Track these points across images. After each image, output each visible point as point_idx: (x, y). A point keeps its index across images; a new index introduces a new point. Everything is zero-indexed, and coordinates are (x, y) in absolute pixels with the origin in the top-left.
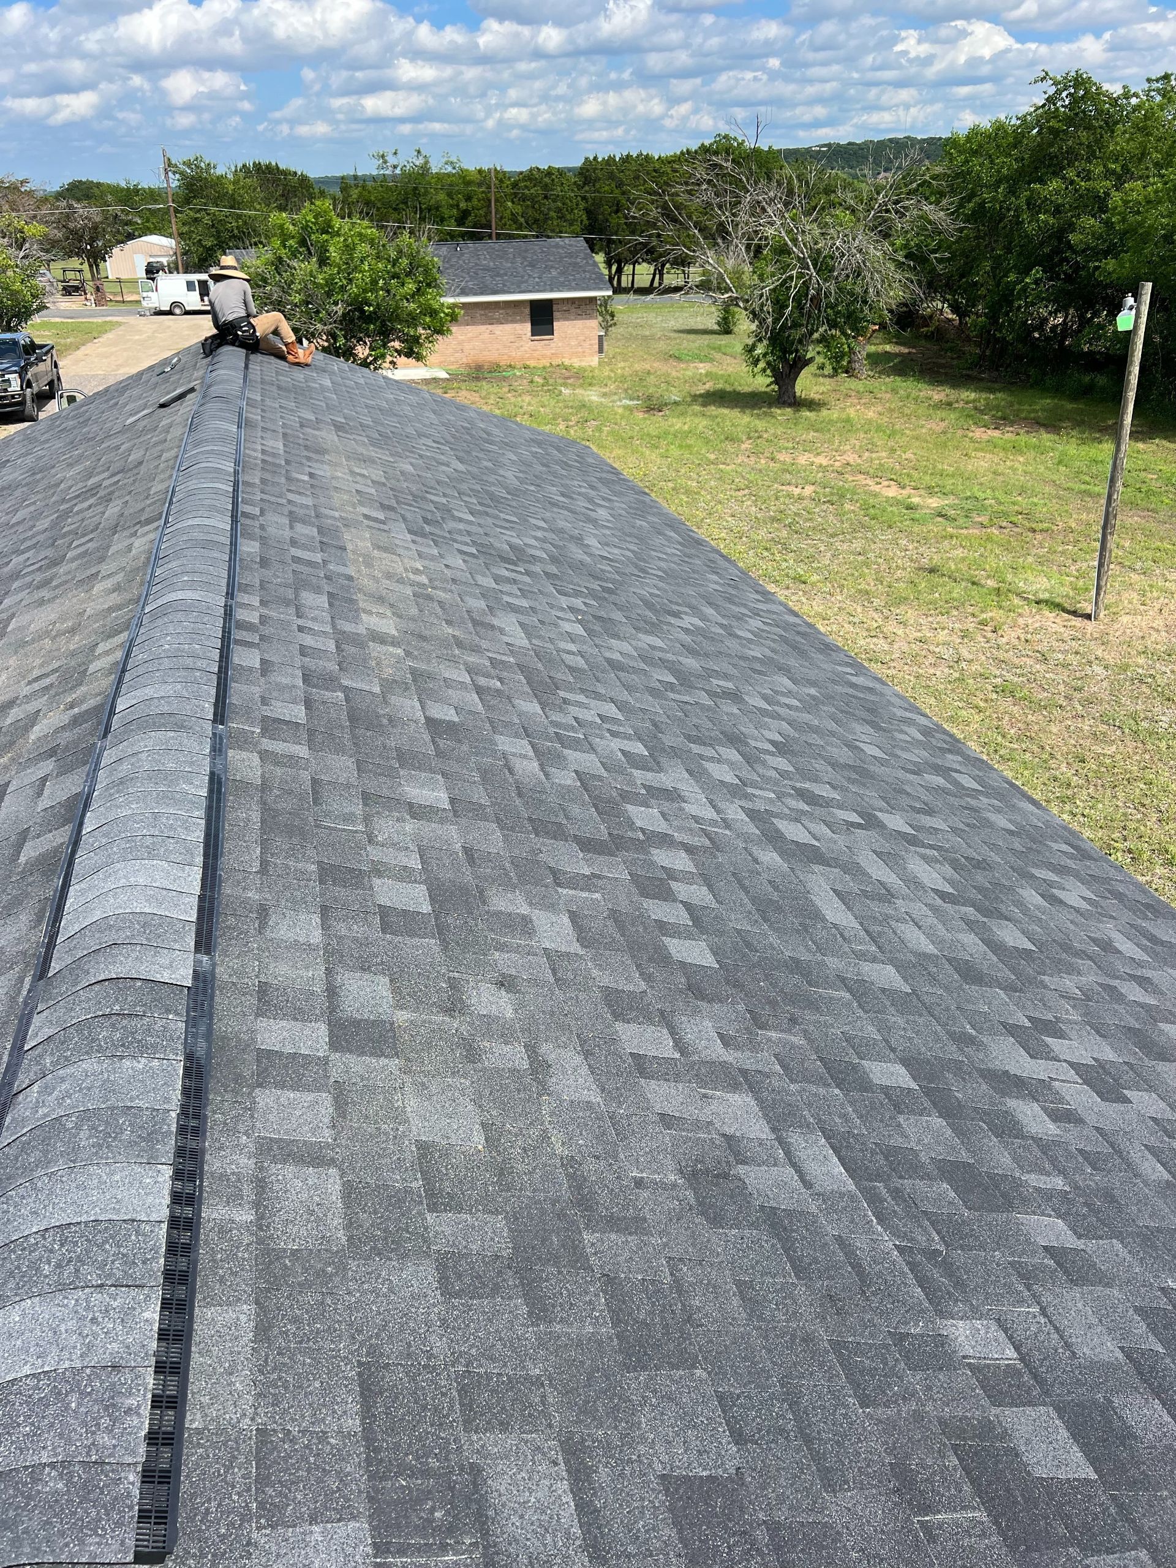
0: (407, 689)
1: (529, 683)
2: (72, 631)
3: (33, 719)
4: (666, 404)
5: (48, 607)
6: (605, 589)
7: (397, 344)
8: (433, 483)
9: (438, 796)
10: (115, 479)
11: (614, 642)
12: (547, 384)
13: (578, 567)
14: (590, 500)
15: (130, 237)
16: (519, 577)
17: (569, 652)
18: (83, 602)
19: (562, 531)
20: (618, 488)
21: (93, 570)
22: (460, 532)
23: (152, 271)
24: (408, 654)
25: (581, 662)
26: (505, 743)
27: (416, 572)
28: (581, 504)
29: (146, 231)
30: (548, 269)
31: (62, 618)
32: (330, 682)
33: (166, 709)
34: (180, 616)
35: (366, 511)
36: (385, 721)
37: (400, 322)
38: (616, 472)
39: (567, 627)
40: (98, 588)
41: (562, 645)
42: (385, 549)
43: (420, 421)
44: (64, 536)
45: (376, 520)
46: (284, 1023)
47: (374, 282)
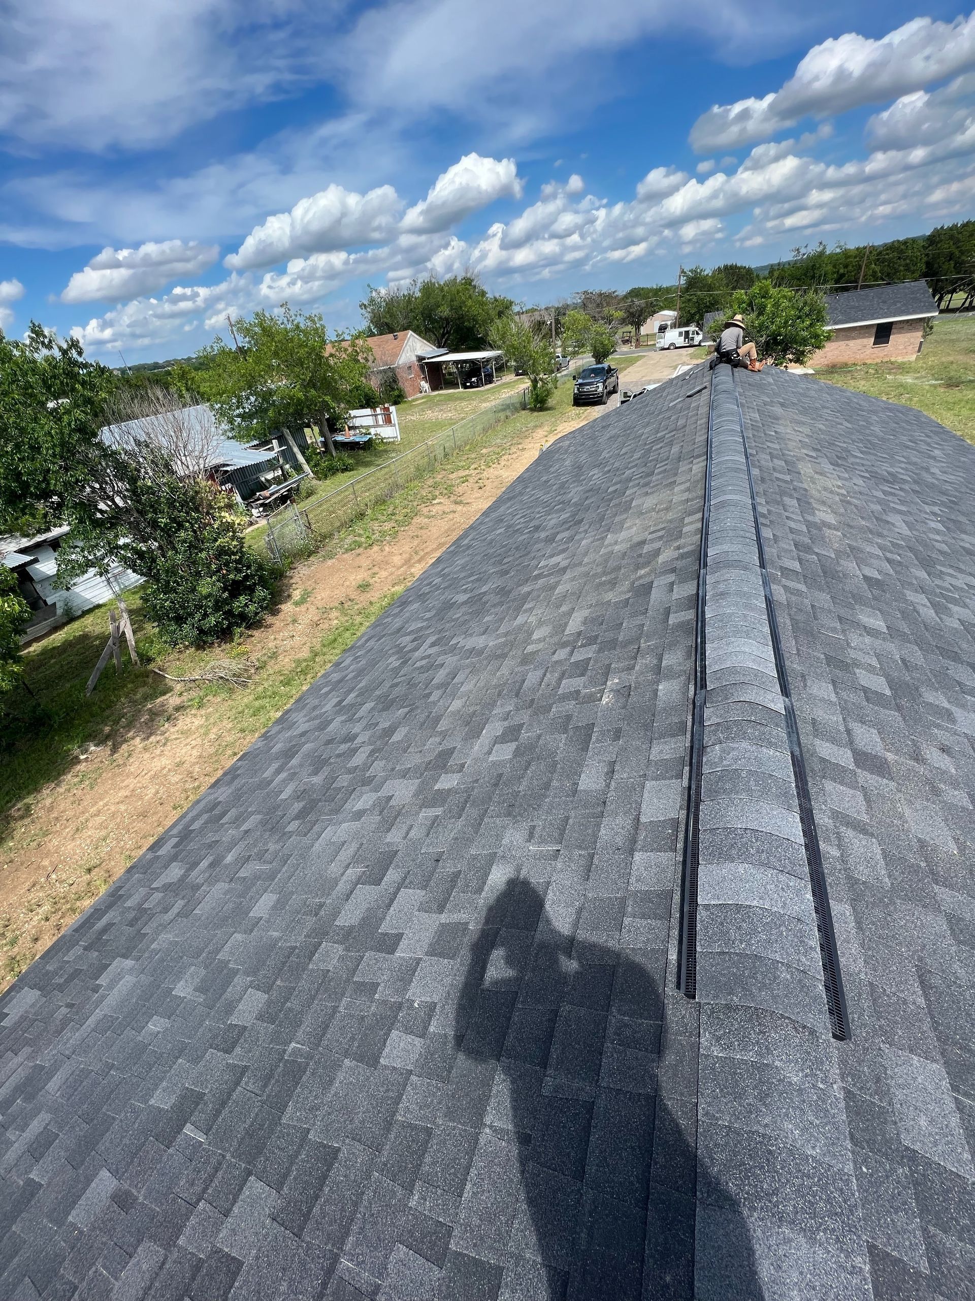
0: (849, 556)
1: (917, 558)
2: (667, 509)
3: (657, 552)
4: (963, 382)
5: (651, 497)
6: (951, 501)
7: (790, 356)
8: (837, 435)
9: (879, 624)
10: (673, 434)
11: (963, 536)
12: (877, 373)
13: (932, 486)
14: (929, 444)
15: (655, 312)
16: (897, 492)
17: (937, 541)
18: (669, 496)
19: (915, 464)
20: (944, 437)
21: (672, 480)
22: (857, 464)
23: (663, 329)
24: (844, 536)
25: (945, 548)
26: (911, 596)
27: (839, 487)
28: (924, 447)
29: (662, 309)
30: (895, 303)
31: (660, 503)
32: (808, 549)
33: (736, 558)
34: (732, 508)
35: (805, 451)
36: (841, 575)
37: (796, 343)
38: (939, 426)
39: (933, 525)
40: (677, 489)
41: (931, 536)
42: (821, 474)
43: (821, 400)
44: (651, 461)
45: (812, 457)
46: (828, 744)
47: (786, 322)
